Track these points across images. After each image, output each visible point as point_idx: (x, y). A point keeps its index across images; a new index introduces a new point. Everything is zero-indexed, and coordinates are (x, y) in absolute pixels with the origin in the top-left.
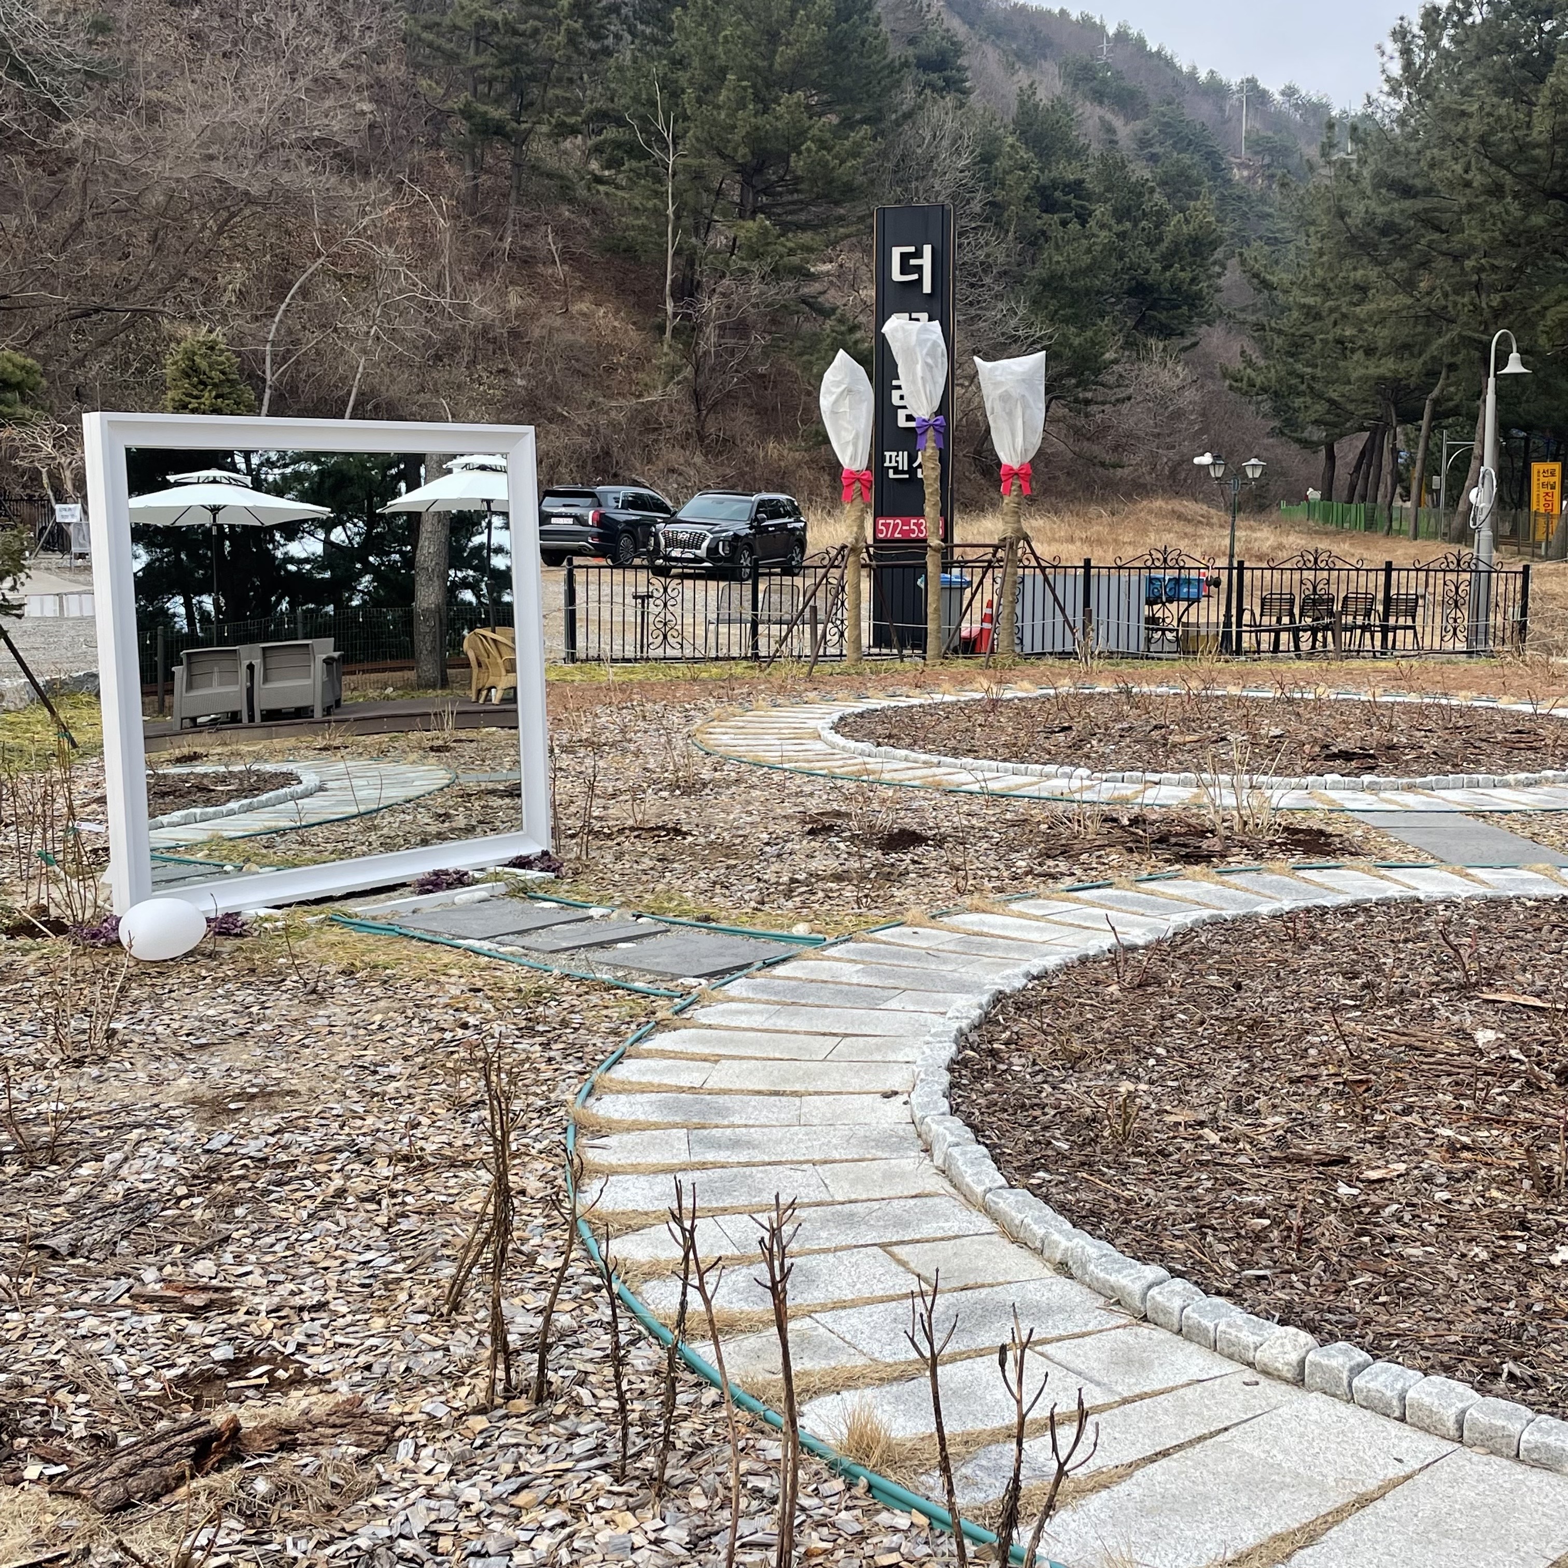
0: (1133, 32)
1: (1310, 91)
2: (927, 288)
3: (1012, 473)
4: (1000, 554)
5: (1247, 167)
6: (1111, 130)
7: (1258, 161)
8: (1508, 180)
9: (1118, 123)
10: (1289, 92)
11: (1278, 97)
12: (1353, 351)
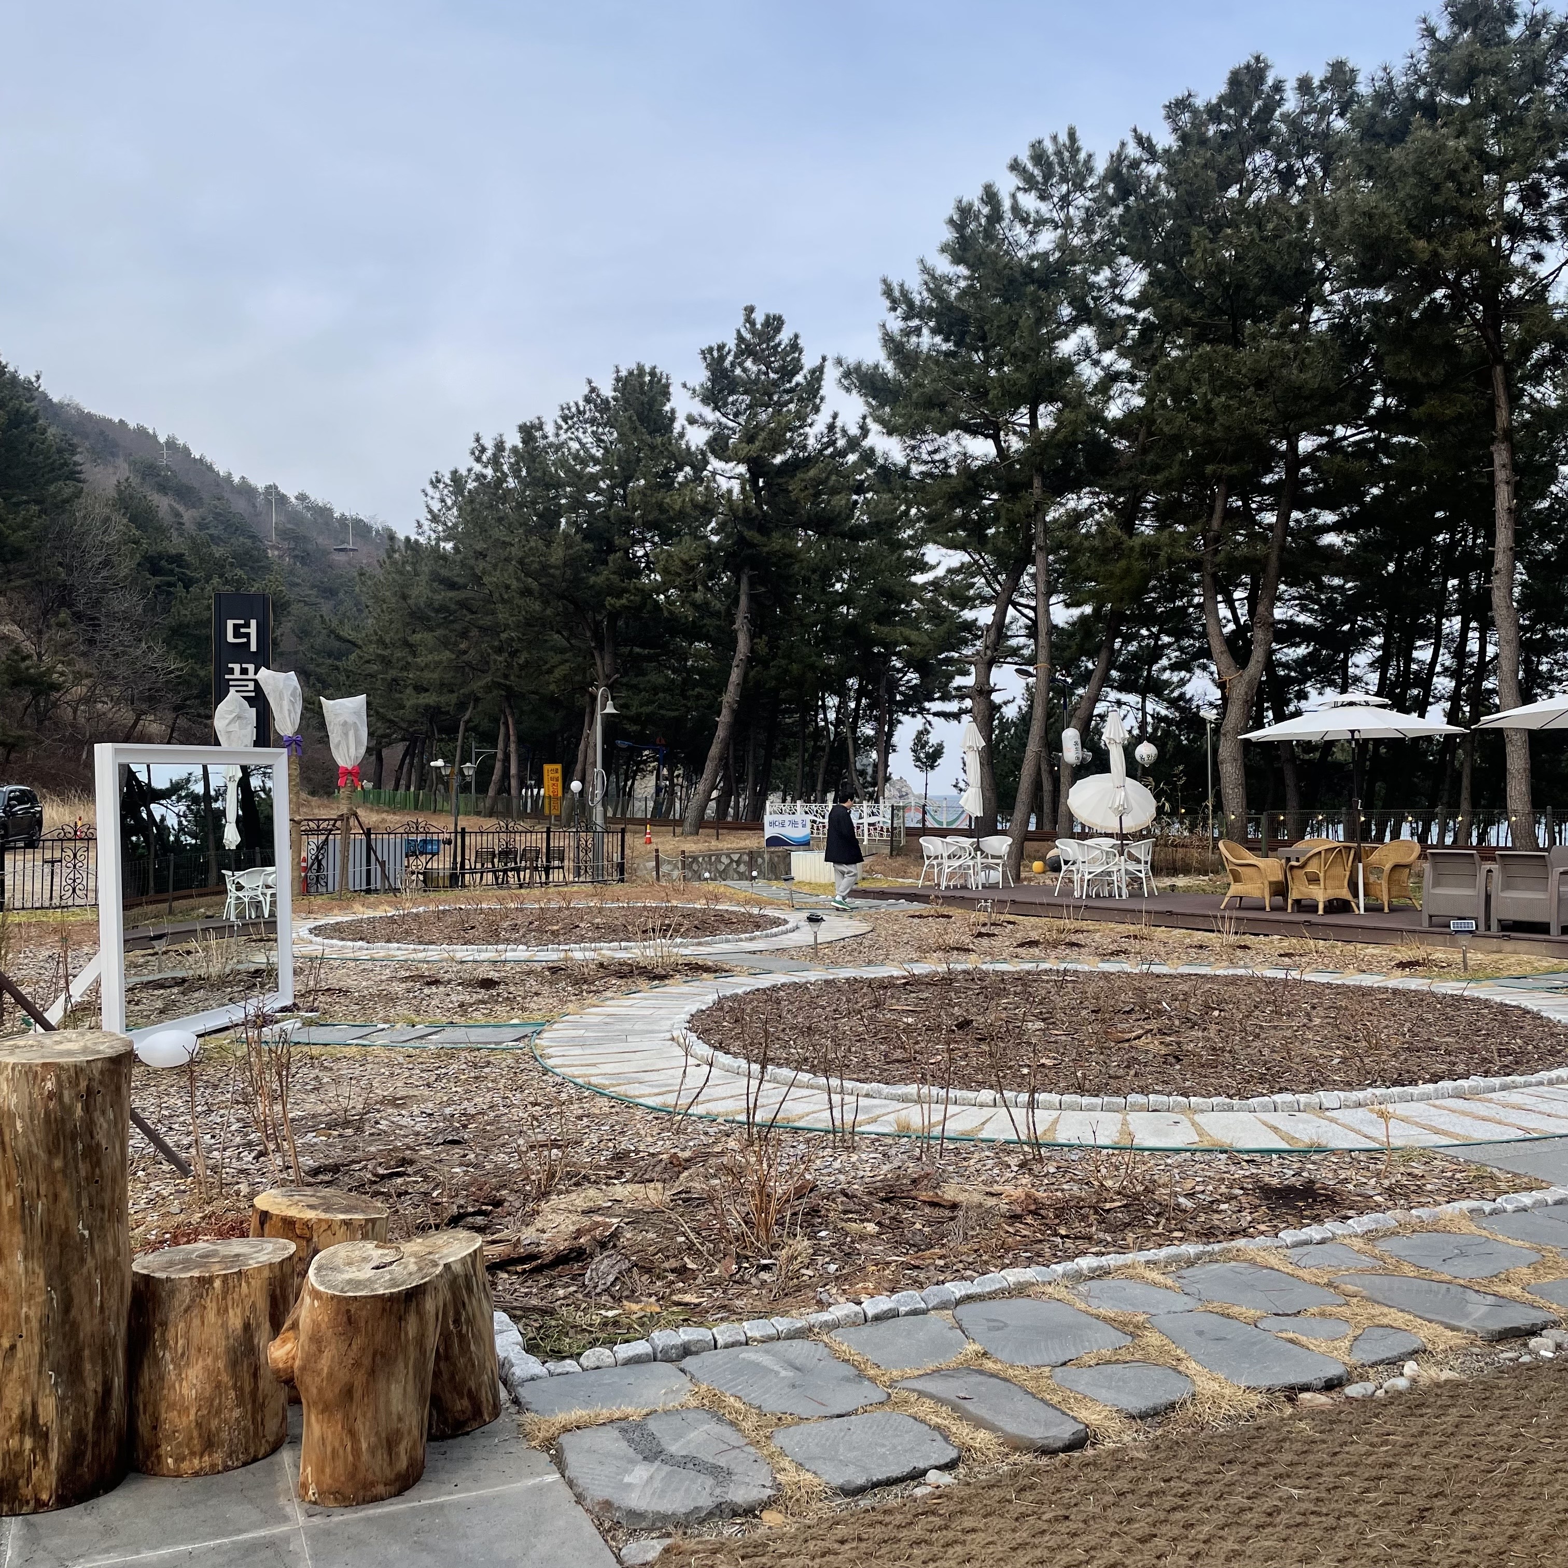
0: (181, 442)
1: (318, 497)
2: (253, 648)
3: (347, 772)
4: (339, 824)
5: (278, 549)
6: (178, 515)
7: (285, 545)
8: (534, 585)
9: (181, 509)
10: (302, 497)
11: (293, 500)
12: (406, 687)
